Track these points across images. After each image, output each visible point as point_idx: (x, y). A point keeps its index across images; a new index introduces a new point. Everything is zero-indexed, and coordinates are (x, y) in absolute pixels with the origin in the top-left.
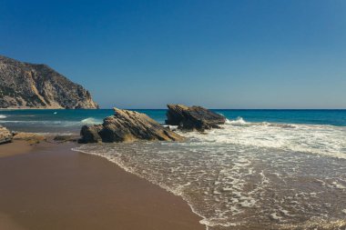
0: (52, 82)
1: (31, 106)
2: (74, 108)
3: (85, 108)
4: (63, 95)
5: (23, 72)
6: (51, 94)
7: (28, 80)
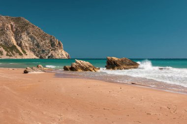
0: (28, 34)
1: (10, 56)
2: (47, 57)
3: (57, 57)
4: (38, 45)
5: (4, 25)
6: (27, 45)
7: (8, 32)
